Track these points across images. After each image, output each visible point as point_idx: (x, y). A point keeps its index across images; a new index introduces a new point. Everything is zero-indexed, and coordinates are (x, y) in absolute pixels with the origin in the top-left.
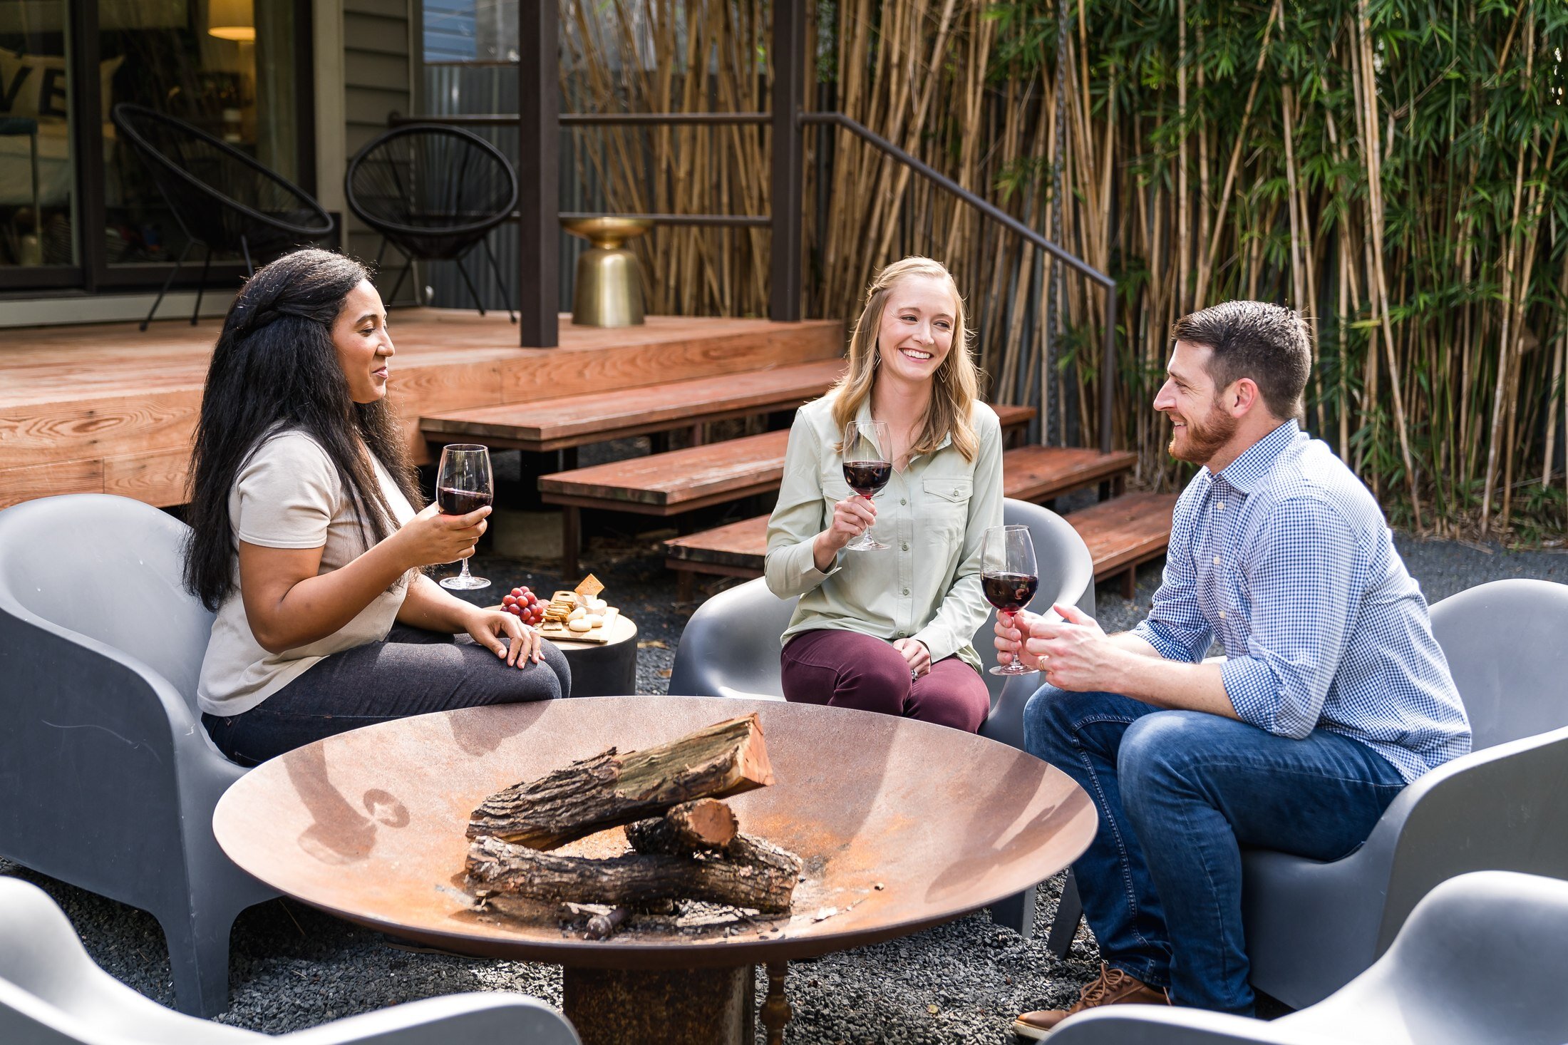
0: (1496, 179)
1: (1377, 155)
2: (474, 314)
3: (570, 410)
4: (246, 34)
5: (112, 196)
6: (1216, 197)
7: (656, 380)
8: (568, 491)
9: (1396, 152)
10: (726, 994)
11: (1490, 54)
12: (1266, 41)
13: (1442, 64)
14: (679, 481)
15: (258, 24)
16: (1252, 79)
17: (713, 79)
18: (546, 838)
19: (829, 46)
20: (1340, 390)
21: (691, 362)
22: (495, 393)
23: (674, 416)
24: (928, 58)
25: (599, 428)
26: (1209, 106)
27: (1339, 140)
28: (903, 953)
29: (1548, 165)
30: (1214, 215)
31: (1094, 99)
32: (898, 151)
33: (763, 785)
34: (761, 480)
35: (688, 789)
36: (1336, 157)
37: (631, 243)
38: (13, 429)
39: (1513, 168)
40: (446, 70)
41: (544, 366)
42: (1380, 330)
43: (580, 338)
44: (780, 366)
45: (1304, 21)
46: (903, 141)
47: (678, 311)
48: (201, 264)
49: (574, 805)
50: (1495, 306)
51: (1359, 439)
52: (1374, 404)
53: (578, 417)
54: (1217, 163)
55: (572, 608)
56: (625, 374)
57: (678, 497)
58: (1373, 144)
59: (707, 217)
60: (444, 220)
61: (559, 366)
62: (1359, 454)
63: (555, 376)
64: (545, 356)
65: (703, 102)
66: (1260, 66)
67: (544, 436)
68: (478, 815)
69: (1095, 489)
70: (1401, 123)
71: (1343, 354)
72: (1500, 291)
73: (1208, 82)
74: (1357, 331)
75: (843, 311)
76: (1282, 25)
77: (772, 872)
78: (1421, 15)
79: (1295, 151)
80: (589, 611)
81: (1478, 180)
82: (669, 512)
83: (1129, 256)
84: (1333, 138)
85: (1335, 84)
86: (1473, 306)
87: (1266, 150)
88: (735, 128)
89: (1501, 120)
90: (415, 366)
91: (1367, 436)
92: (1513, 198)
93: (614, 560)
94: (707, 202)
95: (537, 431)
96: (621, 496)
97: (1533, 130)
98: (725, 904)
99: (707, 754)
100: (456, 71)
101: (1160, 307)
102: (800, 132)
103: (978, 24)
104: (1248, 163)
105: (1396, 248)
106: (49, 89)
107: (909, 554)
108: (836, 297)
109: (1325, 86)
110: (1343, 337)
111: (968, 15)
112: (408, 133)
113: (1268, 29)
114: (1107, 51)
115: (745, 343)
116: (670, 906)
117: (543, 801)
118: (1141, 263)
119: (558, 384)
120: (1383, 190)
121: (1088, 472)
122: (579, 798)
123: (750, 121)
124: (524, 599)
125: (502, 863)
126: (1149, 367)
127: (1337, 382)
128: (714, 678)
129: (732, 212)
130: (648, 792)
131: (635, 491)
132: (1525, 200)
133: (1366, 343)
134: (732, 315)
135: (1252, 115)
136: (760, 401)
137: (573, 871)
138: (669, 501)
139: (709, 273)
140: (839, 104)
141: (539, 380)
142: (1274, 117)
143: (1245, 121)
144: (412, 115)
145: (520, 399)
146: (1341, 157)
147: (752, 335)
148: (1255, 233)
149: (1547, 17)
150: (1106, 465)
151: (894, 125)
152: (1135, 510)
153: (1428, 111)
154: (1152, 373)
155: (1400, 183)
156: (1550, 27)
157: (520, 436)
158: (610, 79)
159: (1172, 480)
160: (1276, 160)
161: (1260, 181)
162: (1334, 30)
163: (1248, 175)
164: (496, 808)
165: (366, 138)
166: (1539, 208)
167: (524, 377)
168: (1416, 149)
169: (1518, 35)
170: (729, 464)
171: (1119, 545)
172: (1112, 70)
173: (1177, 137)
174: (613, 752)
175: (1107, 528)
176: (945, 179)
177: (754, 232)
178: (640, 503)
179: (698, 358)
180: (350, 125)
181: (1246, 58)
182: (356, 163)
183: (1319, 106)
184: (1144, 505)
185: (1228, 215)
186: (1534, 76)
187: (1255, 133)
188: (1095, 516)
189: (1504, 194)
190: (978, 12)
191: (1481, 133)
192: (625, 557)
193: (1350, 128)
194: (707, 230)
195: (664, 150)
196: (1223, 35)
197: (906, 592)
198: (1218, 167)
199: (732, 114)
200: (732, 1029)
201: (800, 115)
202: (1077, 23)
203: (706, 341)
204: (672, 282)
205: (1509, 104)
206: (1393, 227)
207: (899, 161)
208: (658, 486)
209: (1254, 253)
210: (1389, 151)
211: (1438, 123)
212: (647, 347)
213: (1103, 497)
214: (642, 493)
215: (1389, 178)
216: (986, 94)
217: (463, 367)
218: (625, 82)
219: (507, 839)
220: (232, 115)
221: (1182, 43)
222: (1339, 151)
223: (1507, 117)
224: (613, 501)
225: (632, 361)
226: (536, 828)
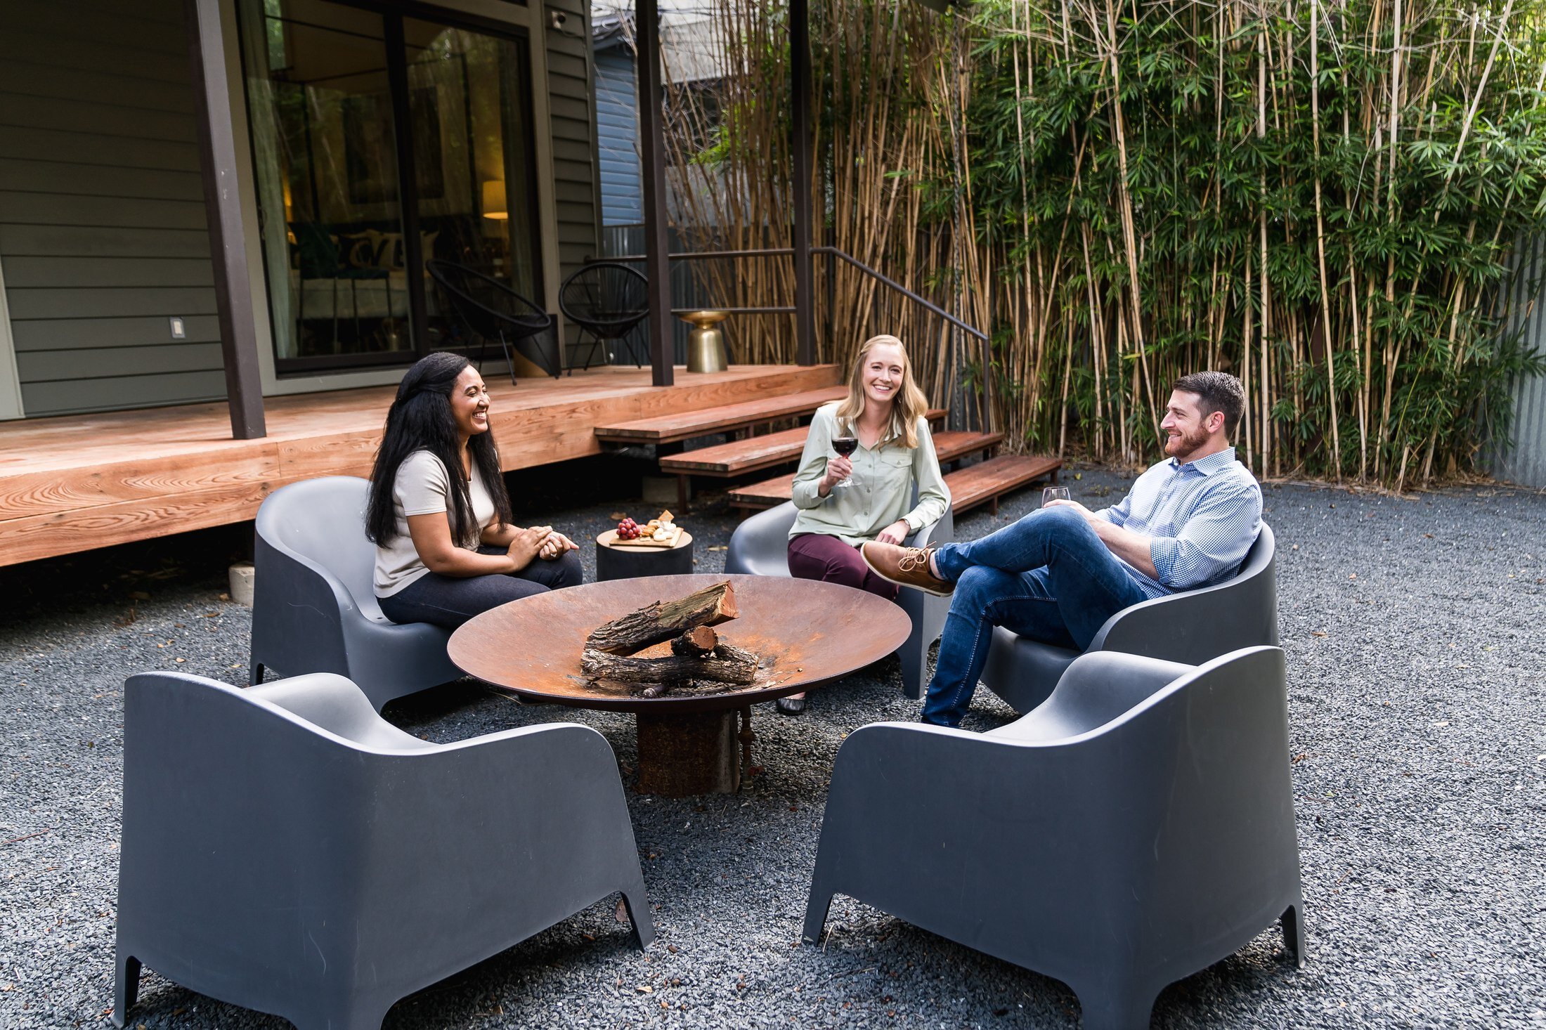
0: (1202, 272)
1: (1135, 260)
2: (635, 368)
3: (679, 420)
4: (503, 216)
5: (431, 309)
6: (1047, 286)
7: (730, 401)
8: (676, 466)
9: (1146, 258)
10: (719, 728)
11: (1197, 201)
12: (1071, 197)
13: (1170, 207)
14: (736, 458)
15: (509, 211)
16: (1064, 219)
17: (766, 229)
18: (623, 650)
19: (832, 207)
20: (1119, 395)
21: (750, 391)
22: (637, 413)
23: (736, 422)
24: (885, 214)
25: (693, 430)
26: (1041, 235)
27: (1115, 252)
28: (833, 707)
29: (1232, 263)
30: (1047, 296)
31: (978, 233)
32: (870, 269)
33: (733, 618)
34: (784, 455)
35: (692, 622)
36: (1113, 262)
37: (719, 325)
38: (367, 442)
39: (1211, 265)
40: (620, 230)
41: (665, 396)
42: (1140, 359)
43: (687, 380)
44: (802, 391)
45: (1092, 185)
46: (872, 264)
47: (752, 362)
48: (480, 346)
49: (637, 631)
50: (1205, 343)
51: (1130, 420)
52: (1138, 401)
53: (681, 423)
54: (1048, 267)
55: (657, 528)
56: (711, 399)
57: (735, 467)
58: (1131, 253)
59: (766, 308)
60: (613, 316)
61: (673, 396)
62: (1131, 430)
63: (671, 401)
64: (665, 391)
65: (760, 243)
66: (1068, 211)
67: (661, 436)
68: (591, 638)
69: (981, 452)
70: (1148, 240)
71: (1121, 374)
72: (1207, 335)
73: (1041, 221)
74: (1128, 360)
75: (844, 358)
76: (1080, 189)
77: (741, 664)
78: (1157, 179)
79: (1090, 259)
80: (665, 530)
81: (1193, 272)
82: (730, 475)
83: (1002, 321)
84: (1112, 251)
85: (1112, 221)
86: (1193, 345)
87: (1074, 259)
88: (779, 258)
89: (1203, 238)
90: (590, 399)
91: (1135, 419)
92: (1212, 282)
93: (709, 503)
94: (765, 299)
95: (657, 433)
96: (703, 467)
97: (1222, 244)
98: (717, 682)
99: (704, 603)
100: (626, 230)
101: (1020, 350)
102: (811, 258)
103: (912, 193)
104: (1063, 267)
105: (1148, 313)
106: (398, 251)
107: (870, 494)
108: (840, 350)
109: (1106, 221)
110: (1121, 364)
111: (906, 188)
112: (595, 268)
113: (1072, 190)
114: (984, 206)
115: (781, 379)
116: (691, 683)
117: (622, 630)
118: (1010, 325)
119: (673, 406)
120: (1139, 280)
121: (975, 444)
122: (640, 628)
123: (787, 253)
124: (629, 525)
125: (599, 662)
126: (1015, 384)
127: (1117, 390)
128: (749, 564)
129: (780, 304)
130: (674, 623)
131: (711, 464)
132: (1219, 283)
133: (1132, 367)
134: (782, 363)
135: (1065, 240)
136: (787, 412)
137: (636, 665)
138: (730, 469)
139: (768, 339)
140: (837, 241)
141: (662, 405)
142: (1077, 240)
143: (1061, 244)
144: (597, 257)
145: (651, 415)
146: (1116, 262)
147: (785, 374)
148: (1071, 307)
149: (1225, 177)
150: (986, 441)
151: (868, 252)
152: (1001, 465)
153: (1163, 234)
154: (1017, 387)
155: (1148, 276)
156: (1228, 183)
157: (648, 436)
158: (710, 232)
159: (1028, 448)
160: (1080, 264)
161: (1072, 277)
162: (1109, 189)
163: (1065, 274)
164: (600, 634)
165: (571, 271)
166: (1227, 287)
167: (653, 403)
168: (1157, 255)
169: (1212, 188)
170: (767, 447)
171: (988, 485)
172: (988, 217)
173: (1024, 253)
174: (658, 603)
175: (983, 476)
176: (897, 285)
177: (792, 316)
178: (714, 471)
179: (754, 388)
180: (563, 264)
181: (1060, 206)
182: (566, 285)
183: (1104, 234)
184: (1006, 463)
185: (1055, 296)
186: (1221, 212)
187: (1068, 250)
188: (978, 469)
189: (1207, 280)
190: (912, 186)
191: (1192, 246)
192: (715, 501)
193: (1120, 245)
194: (767, 316)
195: (740, 270)
196: (1047, 195)
197: (866, 514)
198: (1049, 269)
199: (778, 250)
200: (723, 746)
201: (811, 249)
202: (966, 190)
203: (759, 379)
204: (748, 346)
205: (1207, 228)
206: (1145, 301)
207: (871, 275)
208: (724, 461)
209: (1071, 317)
210: (1142, 258)
211: (1168, 241)
212: (724, 384)
213: (986, 458)
214: (715, 465)
215: (1142, 273)
216: (919, 232)
217: (618, 399)
218: (718, 233)
219: (603, 651)
220: (498, 262)
221: (1025, 199)
222: (1116, 258)
223: (1206, 236)
224: (700, 470)
225: (716, 392)
226: (619, 644)
